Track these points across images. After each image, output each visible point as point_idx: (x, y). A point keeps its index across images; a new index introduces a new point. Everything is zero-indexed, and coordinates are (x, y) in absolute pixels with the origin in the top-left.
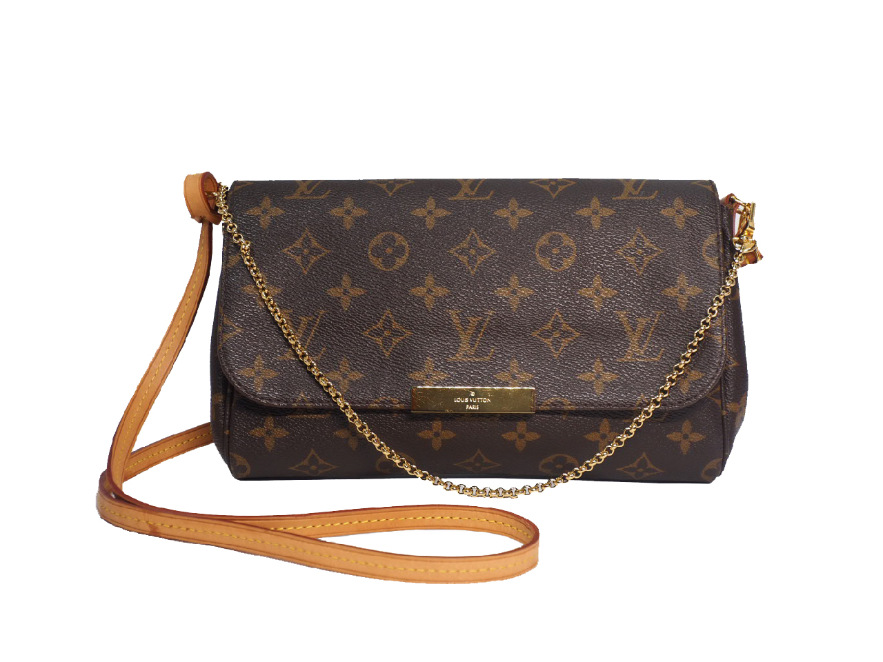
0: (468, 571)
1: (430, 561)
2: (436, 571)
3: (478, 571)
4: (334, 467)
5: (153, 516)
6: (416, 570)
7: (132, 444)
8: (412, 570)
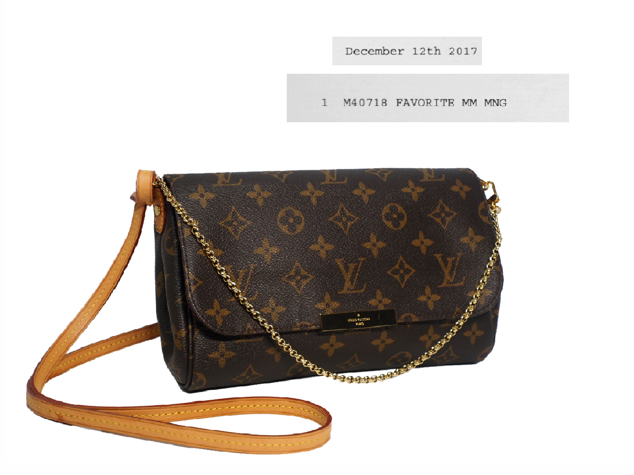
0: (286, 445)
1: (261, 438)
2: (265, 445)
3: (293, 445)
4: (261, 375)
5: (59, 408)
6: (250, 444)
7: (68, 349)
8: (248, 444)
